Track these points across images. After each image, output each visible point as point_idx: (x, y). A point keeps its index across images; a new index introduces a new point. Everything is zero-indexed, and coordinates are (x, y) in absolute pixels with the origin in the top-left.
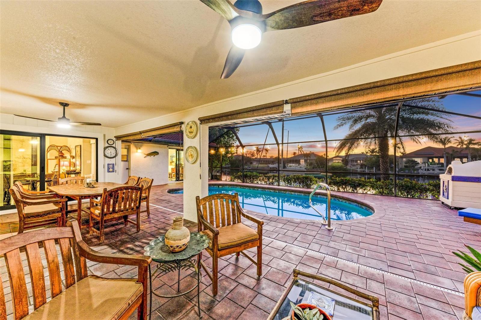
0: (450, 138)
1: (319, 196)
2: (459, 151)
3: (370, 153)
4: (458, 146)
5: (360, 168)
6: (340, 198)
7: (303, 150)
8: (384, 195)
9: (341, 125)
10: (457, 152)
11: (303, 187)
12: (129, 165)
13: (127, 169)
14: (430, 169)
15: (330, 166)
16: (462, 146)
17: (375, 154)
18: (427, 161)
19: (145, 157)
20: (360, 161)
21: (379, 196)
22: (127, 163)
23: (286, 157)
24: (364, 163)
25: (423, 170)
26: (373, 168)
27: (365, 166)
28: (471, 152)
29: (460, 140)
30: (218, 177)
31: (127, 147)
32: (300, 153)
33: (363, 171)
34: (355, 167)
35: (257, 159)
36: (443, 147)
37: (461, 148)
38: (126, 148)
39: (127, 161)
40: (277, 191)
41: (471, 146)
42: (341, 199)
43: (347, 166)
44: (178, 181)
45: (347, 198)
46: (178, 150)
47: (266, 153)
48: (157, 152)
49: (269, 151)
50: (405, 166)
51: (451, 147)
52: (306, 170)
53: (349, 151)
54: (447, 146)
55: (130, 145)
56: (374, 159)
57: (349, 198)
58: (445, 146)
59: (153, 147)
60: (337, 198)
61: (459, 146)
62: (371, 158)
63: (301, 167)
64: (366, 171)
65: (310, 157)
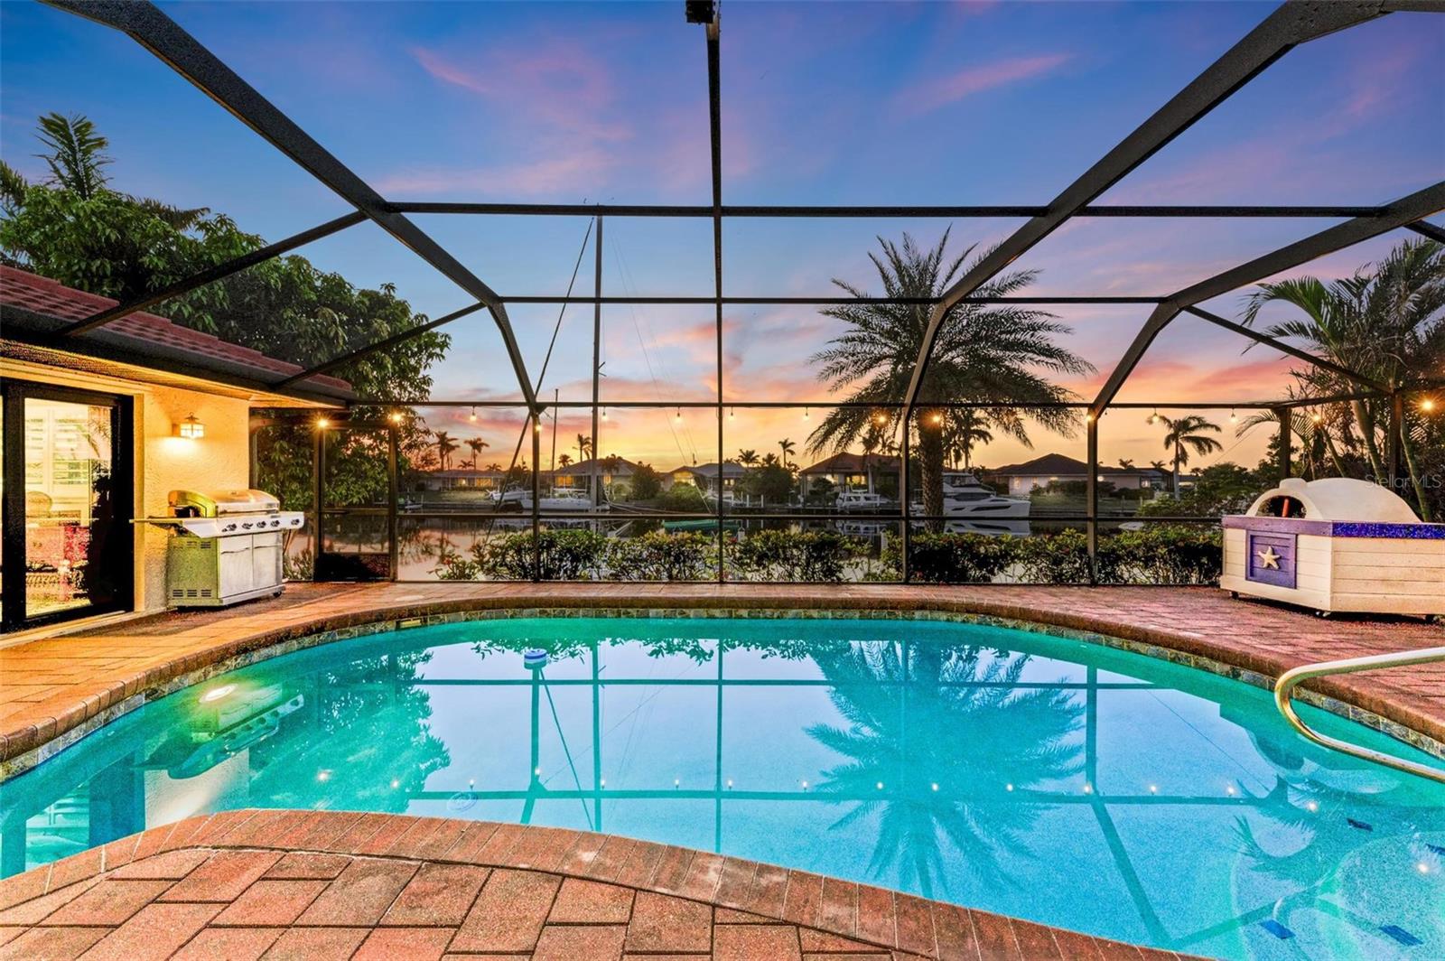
1: (918, 614)
11: (808, 583)
14: (852, 498)
23: (550, 469)
25: (841, 500)
26: (759, 496)
35: (441, 475)
40: (744, 613)
50: (812, 492)
64: (748, 504)
65: (617, 469)
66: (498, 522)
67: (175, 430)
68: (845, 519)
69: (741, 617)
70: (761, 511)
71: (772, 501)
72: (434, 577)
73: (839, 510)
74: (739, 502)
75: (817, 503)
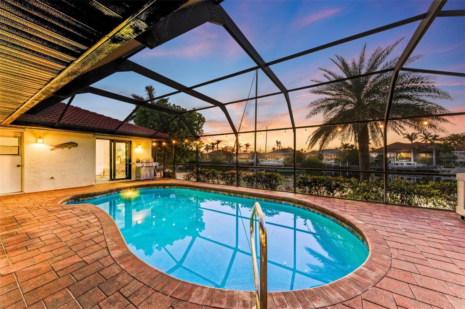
0: (416, 134)
2: (424, 146)
3: (343, 149)
4: (422, 141)
5: (334, 163)
6: (311, 207)
7: (281, 145)
8: (370, 202)
9: (315, 113)
10: (423, 147)
12: (22, 160)
13: (19, 166)
14: (399, 164)
15: (306, 161)
16: (427, 141)
17: (347, 149)
18: (395, 156)
19: (52, 150)
20: (334, 157)
21: (364, 203)
22: (18, 158)
24: (338, 158)
25: (392, 164)
26: (346, 162)
27: (339, 160)
28: (435, 147)
29: (424, 136)
30: (171, 175)
31: (19, 135)
32: (278, 148)
33: (338, 165)
34: (330, 162)
36: (410, 142)
37: (425, 143)
38: (15, 137)
39: (18, 154)
41: (436, 142)
42: (313, 208)
43: (322, 161)
44: (112, 180)
45: (320, 207)
46: (112, 141)
47: (247, 149)
48: (74, 143)
49: (249, 146)
50: (376, 161)
51: (417, 143)
52: (283, 165)
53: (323, 143)
54: (414, 142)
55: (23, 133)
56: (347, 154)
57: (323, 208)
58: (412, 142)
59: (68, 136)
60: (307, 206)
61: (424, 142)
62: (344, 153)
63: (279, 162)
64: (340, 165)
65: (287, 152)
66: (250, 169)
67: (137, 147)
68: (394, 173)
69: (232, 196)
70: (347, 168)
71: (353, 164)
72: (183, 179)
73: (390, 169)
74: (336, 164)
75: (377, 165)
